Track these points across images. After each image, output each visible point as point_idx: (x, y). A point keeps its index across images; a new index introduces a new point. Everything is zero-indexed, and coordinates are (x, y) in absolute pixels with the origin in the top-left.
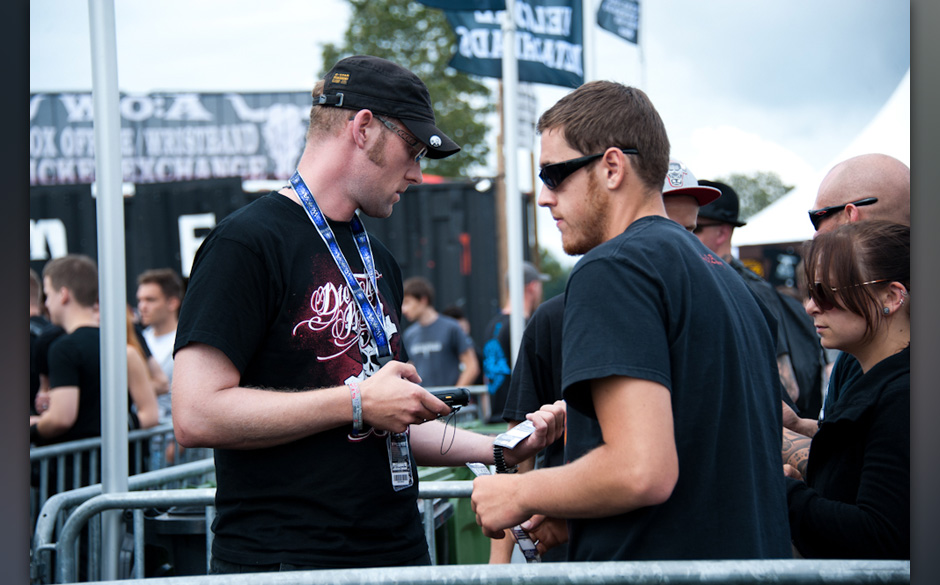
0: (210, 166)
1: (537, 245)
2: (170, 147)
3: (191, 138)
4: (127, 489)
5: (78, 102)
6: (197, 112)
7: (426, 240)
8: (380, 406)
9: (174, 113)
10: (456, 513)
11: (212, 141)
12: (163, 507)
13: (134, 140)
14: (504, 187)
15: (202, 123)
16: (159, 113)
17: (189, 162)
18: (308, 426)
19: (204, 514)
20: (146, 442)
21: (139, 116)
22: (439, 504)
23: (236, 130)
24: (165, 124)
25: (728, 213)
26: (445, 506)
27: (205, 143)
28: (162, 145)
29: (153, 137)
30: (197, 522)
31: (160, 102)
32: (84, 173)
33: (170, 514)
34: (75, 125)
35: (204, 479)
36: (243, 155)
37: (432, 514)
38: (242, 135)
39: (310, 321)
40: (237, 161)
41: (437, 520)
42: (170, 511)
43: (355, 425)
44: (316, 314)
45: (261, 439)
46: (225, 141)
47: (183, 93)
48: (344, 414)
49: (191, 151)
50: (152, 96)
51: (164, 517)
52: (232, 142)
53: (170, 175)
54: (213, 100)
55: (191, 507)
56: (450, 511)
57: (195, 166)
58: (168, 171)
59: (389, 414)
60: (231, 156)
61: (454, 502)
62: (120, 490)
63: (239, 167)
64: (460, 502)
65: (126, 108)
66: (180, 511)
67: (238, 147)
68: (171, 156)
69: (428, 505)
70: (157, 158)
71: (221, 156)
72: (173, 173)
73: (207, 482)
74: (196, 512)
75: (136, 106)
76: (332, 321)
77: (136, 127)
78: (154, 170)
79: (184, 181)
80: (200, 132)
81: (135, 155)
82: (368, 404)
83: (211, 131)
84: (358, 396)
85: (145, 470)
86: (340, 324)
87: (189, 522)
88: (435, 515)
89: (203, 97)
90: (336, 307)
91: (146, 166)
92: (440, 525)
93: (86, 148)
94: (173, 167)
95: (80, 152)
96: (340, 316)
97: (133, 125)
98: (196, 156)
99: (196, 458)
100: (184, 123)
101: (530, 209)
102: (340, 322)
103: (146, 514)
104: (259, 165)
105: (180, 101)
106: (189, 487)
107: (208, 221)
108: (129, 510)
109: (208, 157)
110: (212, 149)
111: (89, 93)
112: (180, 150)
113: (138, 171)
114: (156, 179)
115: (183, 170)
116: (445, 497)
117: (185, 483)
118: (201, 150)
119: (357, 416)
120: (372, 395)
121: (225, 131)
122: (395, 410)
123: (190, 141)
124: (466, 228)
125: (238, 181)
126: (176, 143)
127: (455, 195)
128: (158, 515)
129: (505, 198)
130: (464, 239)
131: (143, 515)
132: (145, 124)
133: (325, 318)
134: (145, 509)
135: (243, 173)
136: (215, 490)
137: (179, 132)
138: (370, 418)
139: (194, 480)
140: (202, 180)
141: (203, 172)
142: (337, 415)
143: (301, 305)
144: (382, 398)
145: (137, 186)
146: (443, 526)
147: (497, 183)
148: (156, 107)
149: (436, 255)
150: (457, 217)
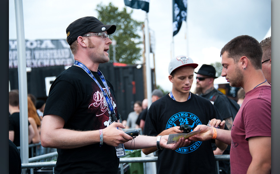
0: (55, 62)
1: (155, 85)
2: (42, 56)
3: (48, 53)
4: (28, 162)
5: (13, 43)
6: (50, 45)
7: (122, 84)
8: (109, 138)
9: (43, 46)
10: (131, 168)
11: (55, 54)
12: (39, 167)
13: (31, 54)
14: (146, 67)
15: (52, 49)
16: (39, 46)
17: (48, 61)
18: (84, 143)
19: (52, 169)
20: (35, 148)
21: (33, 47)
22: (125, 165)
23: (63, 51)
24: (40, 49)
25: (213, 74)
26: (127, 166)
27: (53, 55)
28: (40, 56)
29: (37, 54)
30: (50, 172)
31: (39, 42)
32: (15, 65)
33: (42, 170)
34: (13, 50)
35: (52, 158)
36: (65, 58)
37: (123, 168)
38: (64, 52)
39: (94, 104)
40: (63, 60)
41: (124, 170)
42: (42, 169)
43: (100, 143)
44: (95, 101)
45: (69, 146)
46: (59, 54)
47: (46, 40)
48: (97, 140)
49: (49, 57)
50: (36, 41)
51: (40, 171)
52: (61, 54)
53: (42, 65)
54: (55, 42)
55: (48, 167)
56: (128, 167)
57: (50, 62)
58: (42, 63)
59: (112, 140)
60: (61, 59)
61: (130, 164)
62: (26, 163)
63: (64, 62)
64: (132, 164)
65: (28, 44)
66: (45, 169)
67: (63, 56)
68: (43, 59)
69: (122, 165)
70: (38, 60)
71: (58, 59)
72: (43, 64)
73: (53, 159)
74: (50, 169)
75: (32, 44)
76: (100, 103)
77: (32, 50)
78: (37, 63)
79: (47, 67)
80: (51, 51)
81: (31, 59)
82: (105, 137)
83: (55, 51)
84: (102, 134)
85: (34, 156)
86: (103, 104)
87: (48, 172)
88: (124, 168)
89: (52, 41)
90: (101, 99)
91: (35, 62)
92: (125, 171)
93: (16, 57)
94: (43, 62)
95: (14, 58)
96: (102, 102)
97: (31, 50)
98: (50, 59)
99: (50, 152)
100: (46, 49)
101: (153, 74)
102: (103, 103)
103: (34, 170)
104: (70, 62)
105: (45, 43)
106: (48, 161)
107: (54, 79)
108: (29, 169)
109: (54, 59)
110: (55, 57)
111: (16, 40)
112: (45, 57)
113: (32, 64)
114: (38, 66)
115: (46, 63)
116: (127, 163)
117: (47, 160)
118: (52, 57)
119: (101, 140)
120: (106, 134)
121: (59, 51)
122: (114, 139)
123: (48, 54)
124: (134, 80)
125: (63, 66)
126: (44, 55)
127: (130, 70)
128: (38, 170)
129: (146, 70)
130: (133, 83)
131: (33, 170)
132: (35, 49)
133: (98, 102)
134: (34, 168)
135: (65, 64)
136: (56, 162)
137: (45, 52)
138: (106, 141)
139: (49, 159)
140: (52, 66)
141: (52, 64)
142: (94, 140)
143: (90, 99)
144: (110, 135)
145: (32, 68)
146: (126, 172)
147: (143, 66)
148: (38, 44)
149: (125, 88)
150: (131, 77)
